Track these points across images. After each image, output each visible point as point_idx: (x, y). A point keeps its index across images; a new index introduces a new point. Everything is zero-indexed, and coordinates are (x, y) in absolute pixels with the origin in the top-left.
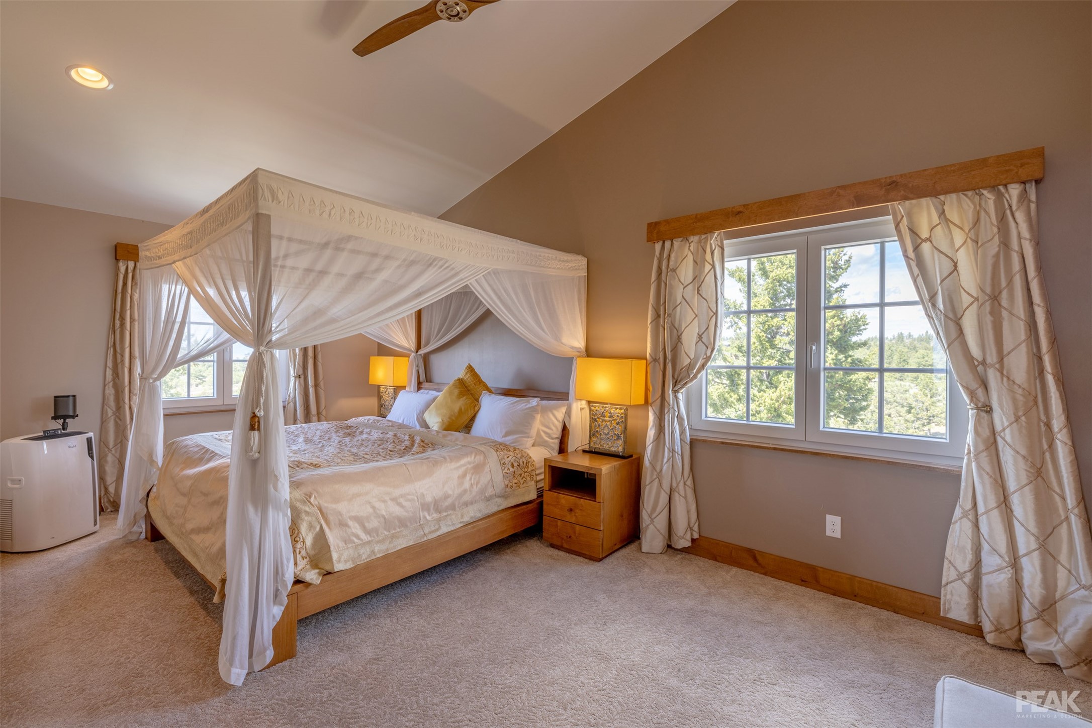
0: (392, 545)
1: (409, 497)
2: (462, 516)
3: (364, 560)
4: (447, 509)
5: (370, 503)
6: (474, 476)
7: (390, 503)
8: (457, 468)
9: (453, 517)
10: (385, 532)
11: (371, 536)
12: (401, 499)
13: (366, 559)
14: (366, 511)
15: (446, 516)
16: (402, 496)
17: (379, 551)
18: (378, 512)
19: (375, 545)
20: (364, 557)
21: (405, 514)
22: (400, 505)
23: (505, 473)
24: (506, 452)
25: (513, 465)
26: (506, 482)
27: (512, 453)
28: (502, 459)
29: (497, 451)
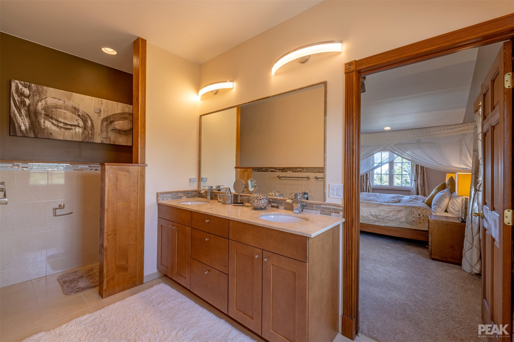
4: (380, 219)
6: (396, 213)
15: (380, 221)
23: (413, 216)
24: (417, 209)
25: (419, 215)
26: (413, 220)
27: (420, 210)
28: (413, 211)
29: (413, 208)
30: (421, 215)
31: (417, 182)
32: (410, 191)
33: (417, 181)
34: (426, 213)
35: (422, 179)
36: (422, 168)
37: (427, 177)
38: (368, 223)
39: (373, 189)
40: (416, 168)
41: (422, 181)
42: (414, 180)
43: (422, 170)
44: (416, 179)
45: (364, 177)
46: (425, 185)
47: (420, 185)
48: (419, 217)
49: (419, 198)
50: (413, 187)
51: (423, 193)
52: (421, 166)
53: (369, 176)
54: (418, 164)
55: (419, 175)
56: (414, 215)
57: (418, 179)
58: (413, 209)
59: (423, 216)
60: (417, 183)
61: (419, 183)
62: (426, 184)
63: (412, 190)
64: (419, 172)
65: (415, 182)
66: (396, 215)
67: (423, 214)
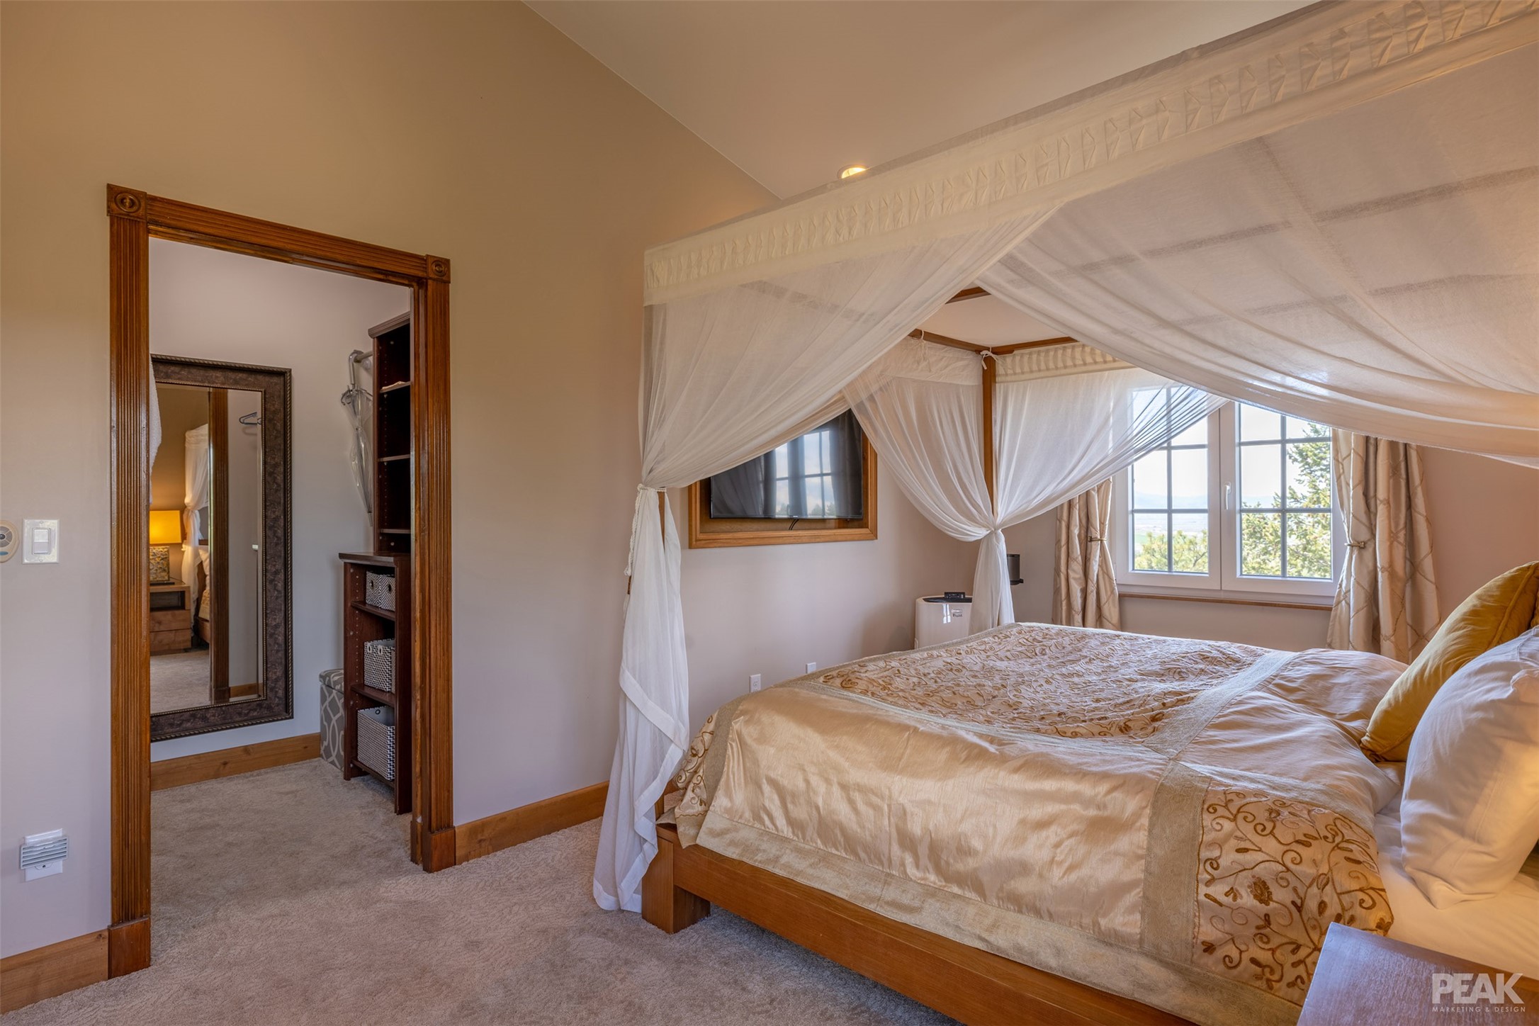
0: (810, 871)
1: (874, 799)
2: (994, 927)
3: (756, 861)
4: (960, 880)
5: (804, 770)
6: (1072, 841)
7: (836, 790)
8: (1031, 797)
9: (971, 911)
10: (819, 842)
11: (793, 833)
12: (857, 794)
13: (760, 862)
14: (795, 782)
15: (956, 896)
16: (861, 788)
17: (787, 866)
18: (811, 794)
19: (788, 851)
20: (759, 857)
21: (855, 827)
22: (851, 802)
23: (1207, 896)
24: (1248, 829)
25: (1261, 890)
26: (1209, 932)
27: (1271, 846)
28: (1212, 844)
29: (1212, 809)
30: (1281, 895)
31: (1367, 554)
32: (1330, 609)
33: (1371, 550)
34: (1324, 881)
35: (1402, 535)
36: (1400, 454)
37: (1429, 521)
38: (872, 907)
39: (1122, 596)
40: (1360, 466)
41: (1400, 552)
42: (1352, 546)
43: (1403, 483)
44: (1364, 536)
45: (1072, 528)
46: (1418, 576)
47: (1386, 574)
48: (1262, 908)
49: (1343, 679)
50: (1344, 585)
51: (1409, 620)
52: (1393, 445)
53: (1102, 523)
54: (1373, 436)
55: (1381, 511)
56: (1218, 890)
57: (1374, 536)
58: (1208, 819)
59: (1299, 909)
60: (1371, 565)
61: (1379, 565)
62: (1427, 565)
63: (1339, 603)
64: (1382, 493)
65: (1360, 557)
66: (1071, 868)
67: (1295, 890)
